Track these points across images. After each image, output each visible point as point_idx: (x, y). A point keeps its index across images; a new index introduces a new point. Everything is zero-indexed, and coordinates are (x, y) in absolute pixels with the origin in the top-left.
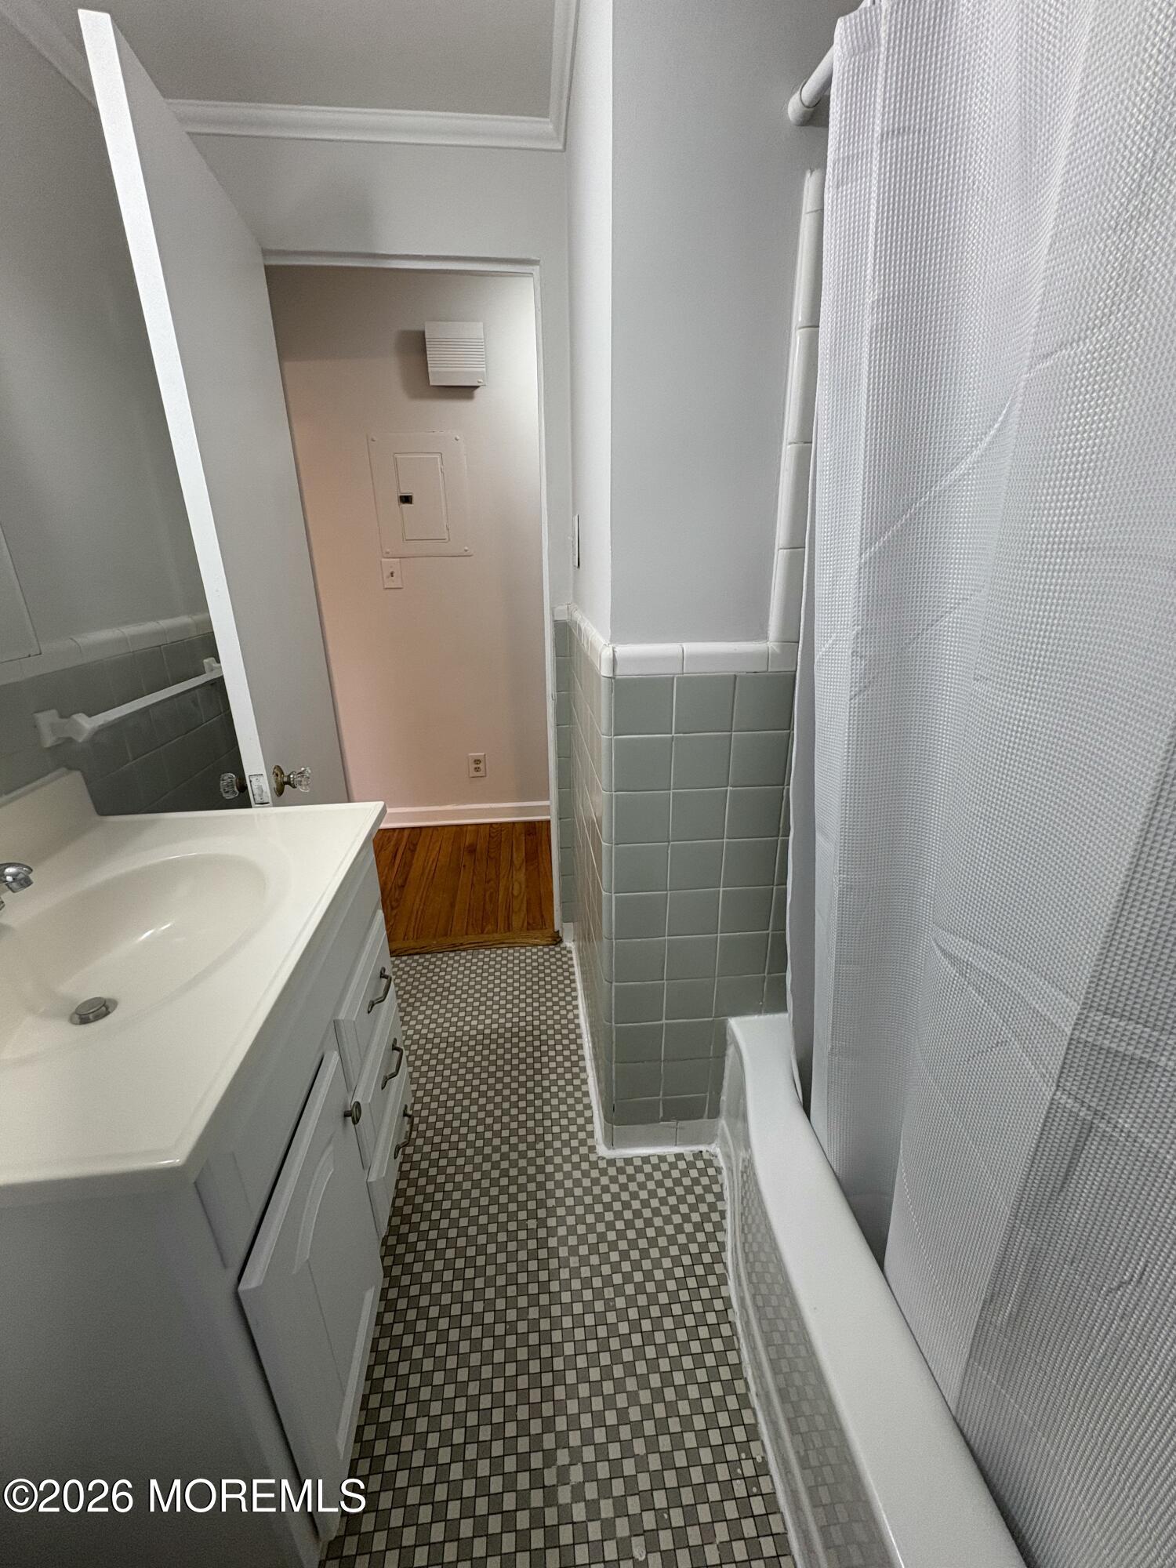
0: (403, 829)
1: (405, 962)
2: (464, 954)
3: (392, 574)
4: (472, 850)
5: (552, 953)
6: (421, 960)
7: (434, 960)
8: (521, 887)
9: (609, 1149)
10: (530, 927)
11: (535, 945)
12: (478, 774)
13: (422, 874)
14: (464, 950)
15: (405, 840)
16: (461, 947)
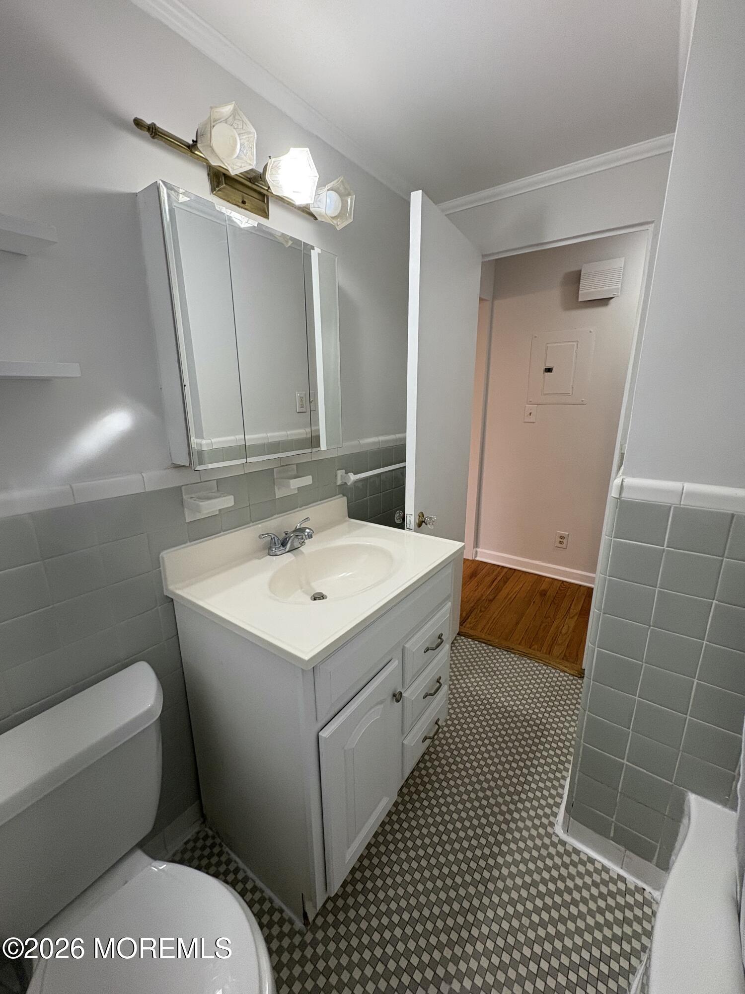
0: (504, 567)
1: (476, 644)
2: (513, 655)
3: (530, 414)
4: (543, 594)
5: (575, 682)
6: (485, 648)
7: (493, 651)
8: (568, 629)
9: (564, 833)
10: (565, 658)
11: (565, 672)
12: (560, 546)
13: (505, 598)
14: (513, 653)
15: (503, 574)
16: (512, 651)
